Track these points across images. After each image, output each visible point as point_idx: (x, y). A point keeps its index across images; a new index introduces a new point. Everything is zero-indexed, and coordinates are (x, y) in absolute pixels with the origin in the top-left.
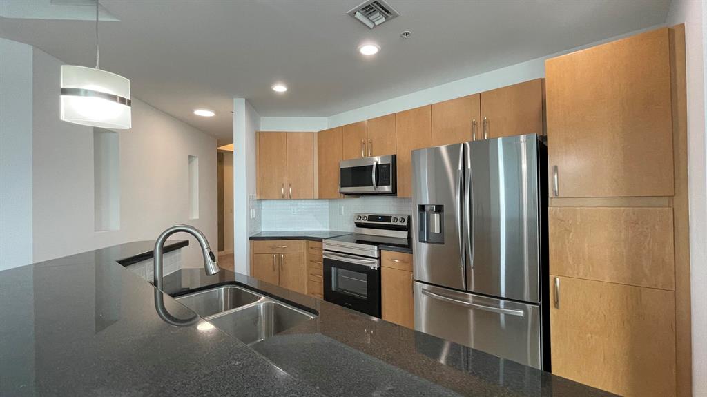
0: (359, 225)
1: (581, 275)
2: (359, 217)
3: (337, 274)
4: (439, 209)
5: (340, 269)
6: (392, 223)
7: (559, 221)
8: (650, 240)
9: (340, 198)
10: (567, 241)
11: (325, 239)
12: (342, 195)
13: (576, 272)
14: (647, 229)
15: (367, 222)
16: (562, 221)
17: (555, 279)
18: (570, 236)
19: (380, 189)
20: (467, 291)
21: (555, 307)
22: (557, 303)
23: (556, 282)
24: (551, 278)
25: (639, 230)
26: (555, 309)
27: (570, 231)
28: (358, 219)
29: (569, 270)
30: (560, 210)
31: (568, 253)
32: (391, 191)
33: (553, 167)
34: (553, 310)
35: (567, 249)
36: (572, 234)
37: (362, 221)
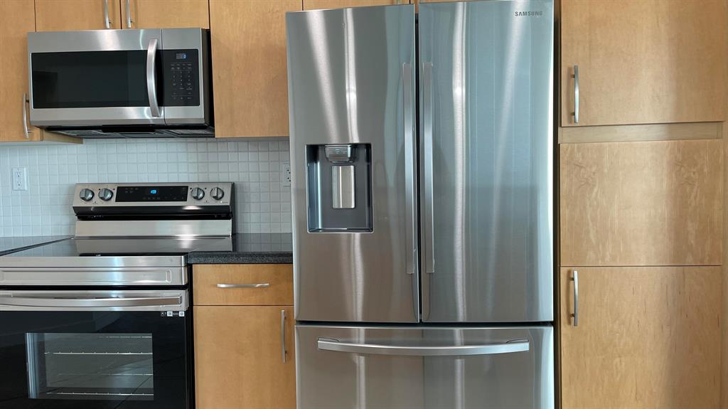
0: (84, 215)
1: (608, 259)
2: (87, 193)
3: (41, 348)
4: (363, 153)
5: (48, 336)
6: (189, 202)
7: (577, 168)
8: (697, 192)
10: (588, 203)
12: (37, 131)
13: (600, 255)
14: (694, 173)
15: (113, 203)
16: (581, 167)
17: (569, 272)
18: (594, 194)
19: (171, 114)
20: (422, 324)
21: (569, 323)
22: (573, 315)
23: (573, 279)
24: (563, 271)
25: (685, 176)
26: (568, 327)
27: (594, 186)
28: (83, 198)
29: (591, 255)
30: (578, 148)
31: (591, 224)
32: (203, 122)
33: (570, 69)
34: (565, 329)
35: (589, 217)
36: (595, 190)
37: (97, 203)
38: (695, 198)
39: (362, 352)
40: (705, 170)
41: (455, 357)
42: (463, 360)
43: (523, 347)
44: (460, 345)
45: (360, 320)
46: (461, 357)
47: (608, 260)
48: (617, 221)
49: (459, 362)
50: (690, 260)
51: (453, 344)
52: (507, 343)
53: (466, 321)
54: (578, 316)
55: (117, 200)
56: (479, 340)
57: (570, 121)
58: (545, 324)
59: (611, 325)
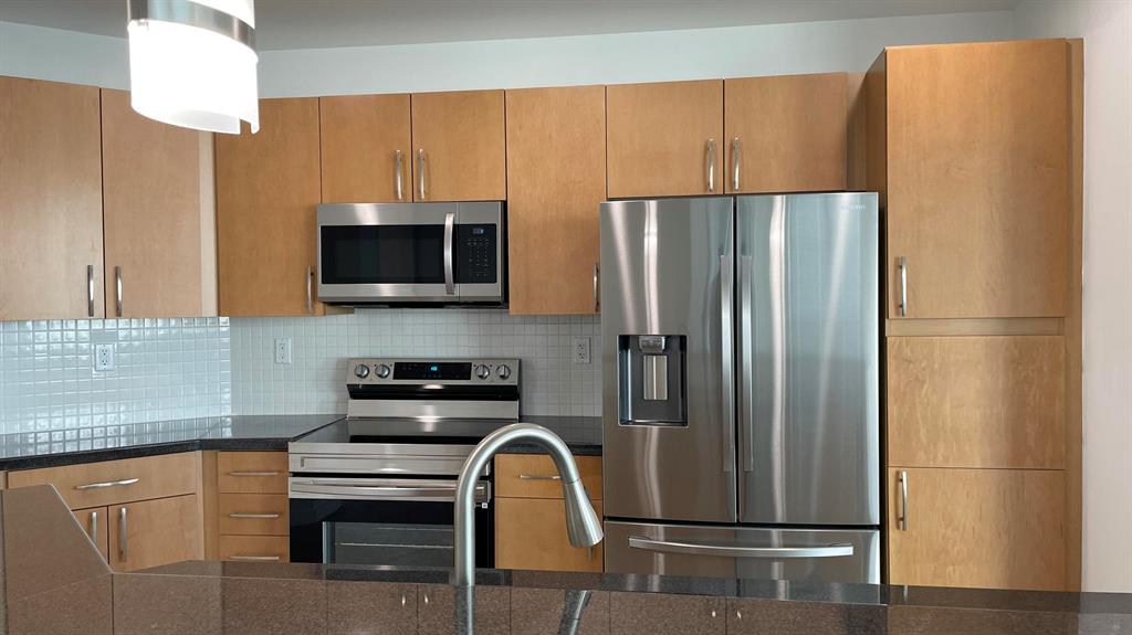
0: (357, 393)
1: (940, 458)
2: (363, 366)
4: (677, 345)
6: (474, 381)
7: (906, 363)
8: (1036, 391)
9: (313, 314)
10: (917, 400)
11: (295, 439)
12: (320, 306)
13: (931, 456)
14: (1033, 371)
15: (390, 381)
16: (910, 362)
17: (898, 473)
18: (924, 391)
19: (466, 291)
20: (739, 524)
21: (898, 527)
22: (902, 519)
23: (902, 480)
24: (891, 472)
25: (1023, 375)
26: (897, 531)
27: (923, 382)
28: (359, 376)
29: (921, 454)
30: (907, 342)
31: (920, 422)
32: (499, 300)
33: (897, 259)
34: (893, 534)
35: (919, 415)
36: (925, 387)
37: (373, 380)
38: (1034, 396)
39: (661, 549)
40: (1045, 368)
41: (773, 559)
42: (782, 563)
43: (847, 551)
44: (777, 546)
45: (659, 517)
46: (779, 559)
47: (940, 461)
48: (949, 421)
49: (776, 565)
50: (1029, 463)
51: (769, 546)
52: (830, 546)
53: (785, 522)
54: (907, 519)
55: (395, 378)
56: (798, 543)
57: (897, 314)
58: (872, 527)
59: (943, 531)
